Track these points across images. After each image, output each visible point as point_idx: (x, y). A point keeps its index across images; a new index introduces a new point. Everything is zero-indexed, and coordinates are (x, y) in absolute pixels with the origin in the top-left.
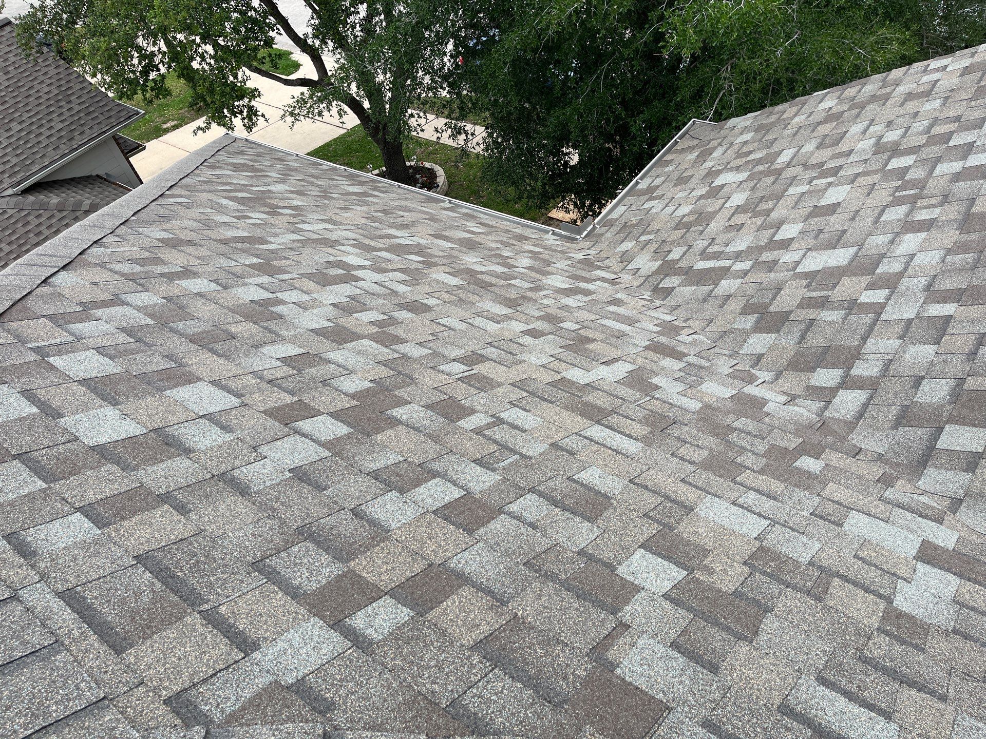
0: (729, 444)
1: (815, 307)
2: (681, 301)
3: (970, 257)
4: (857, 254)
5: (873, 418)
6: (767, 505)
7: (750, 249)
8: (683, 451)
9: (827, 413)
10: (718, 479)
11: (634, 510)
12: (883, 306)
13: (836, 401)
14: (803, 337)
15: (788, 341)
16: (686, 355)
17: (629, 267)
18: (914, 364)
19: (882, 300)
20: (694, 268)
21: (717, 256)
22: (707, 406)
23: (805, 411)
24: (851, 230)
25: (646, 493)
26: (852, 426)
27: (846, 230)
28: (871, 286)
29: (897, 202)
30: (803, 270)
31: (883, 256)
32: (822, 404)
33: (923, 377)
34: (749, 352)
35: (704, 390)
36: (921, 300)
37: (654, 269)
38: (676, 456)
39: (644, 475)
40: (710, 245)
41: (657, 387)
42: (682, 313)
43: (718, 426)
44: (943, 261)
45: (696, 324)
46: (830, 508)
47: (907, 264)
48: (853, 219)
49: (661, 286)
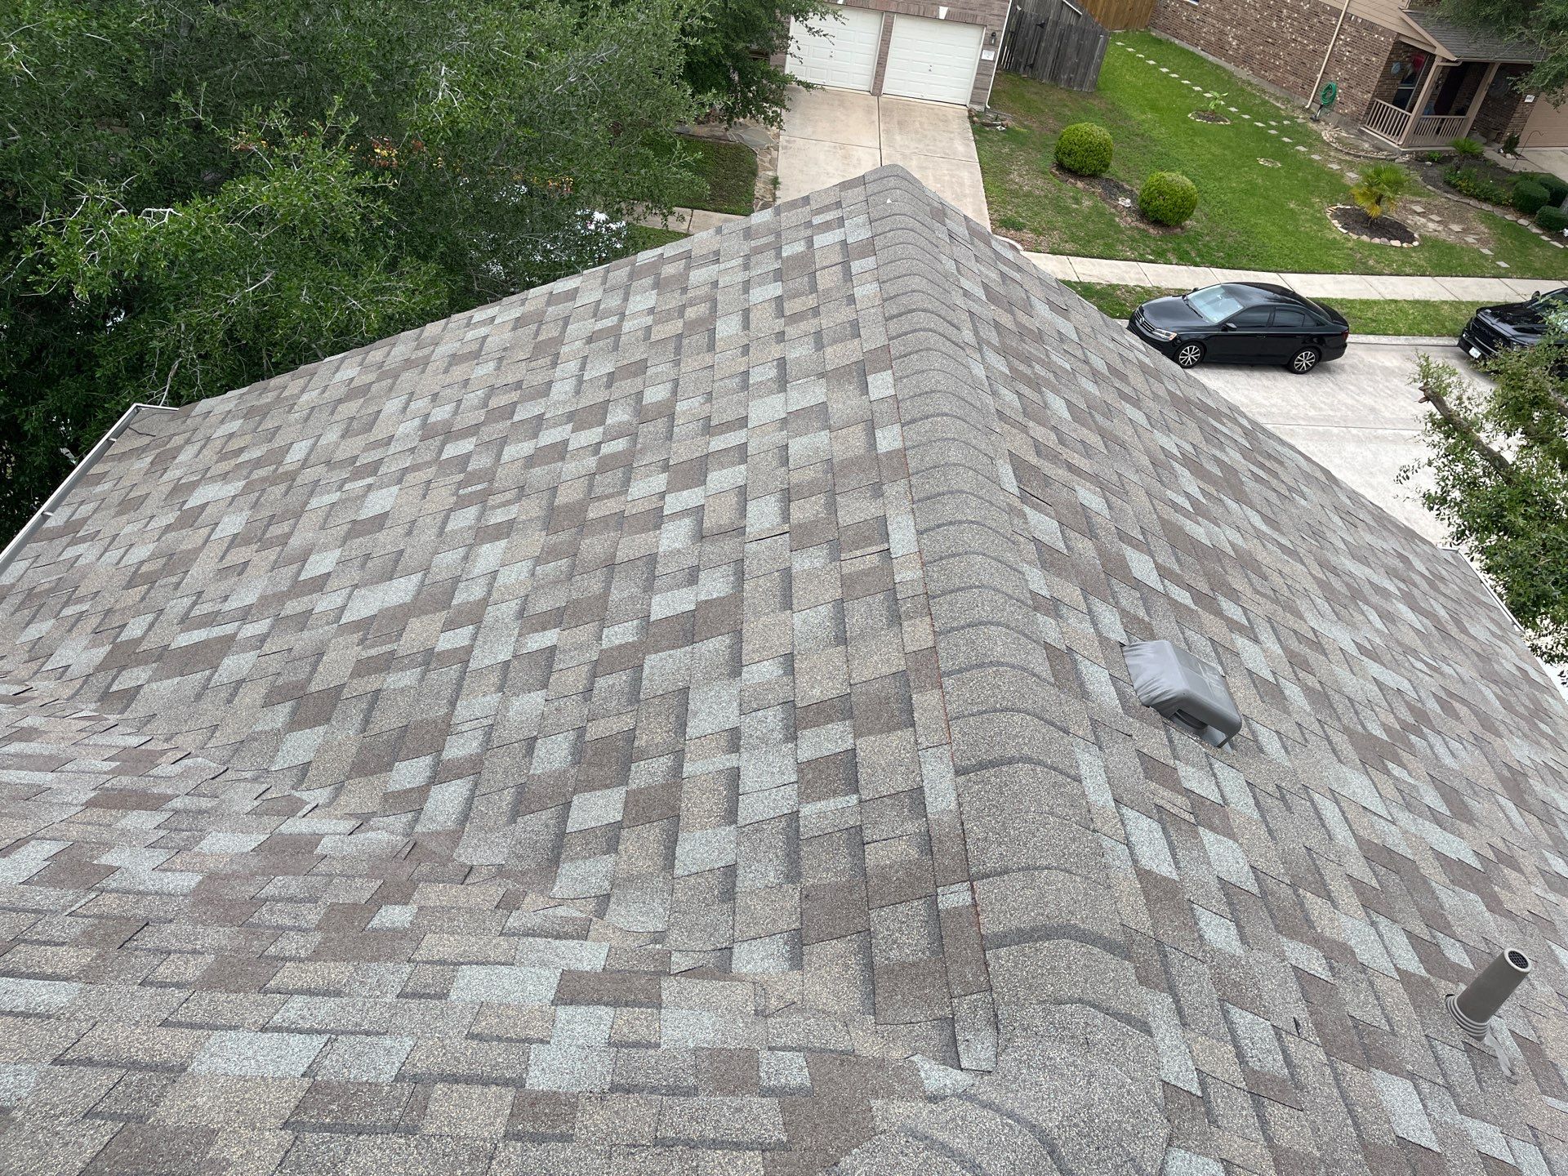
0: (254, 930)
1: (378, 670)
2: (155, 708)
3: (564, 563)
4: (423, 582)
5: (483, 815)
6: (325, 1010)
7: (264, 601)
8: (164, 972)
9: (419, 828)
10: (233, 997)
11: (63, 1113)
12: (469, 650)
13: (429, 806)
14: (367, 721)
15: (345, 733)
16: (170, 798)
17: (49, 666)
18: (522, 722)
19: (467, 643)
20: (173, 646)
21: (210, 620)
22: (212, 877)
23: (385, 835)
24: (409, 550)
25: (89, 1072)
26: (455, 837)
27: (402, 551)
28: (449, 625)
29: (462, 503)
30: (352, 619)
31: (456, 580)
32: (410, 815)
33: (535, 738)
34: (286, 766)
35: (206, 850)
36: (516, 632)
37: (97, 661)
38: (152, 984)
39: (84, 1040)
40: (195, 604)
41: (112, 870)
42: (160, 727)
43: (233, 904)
44: (533, 575)
45: (188, 742)
46: (428, 974)
47: (491, 585)
48: (409, 533)
49: (114, 688)
